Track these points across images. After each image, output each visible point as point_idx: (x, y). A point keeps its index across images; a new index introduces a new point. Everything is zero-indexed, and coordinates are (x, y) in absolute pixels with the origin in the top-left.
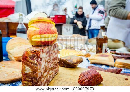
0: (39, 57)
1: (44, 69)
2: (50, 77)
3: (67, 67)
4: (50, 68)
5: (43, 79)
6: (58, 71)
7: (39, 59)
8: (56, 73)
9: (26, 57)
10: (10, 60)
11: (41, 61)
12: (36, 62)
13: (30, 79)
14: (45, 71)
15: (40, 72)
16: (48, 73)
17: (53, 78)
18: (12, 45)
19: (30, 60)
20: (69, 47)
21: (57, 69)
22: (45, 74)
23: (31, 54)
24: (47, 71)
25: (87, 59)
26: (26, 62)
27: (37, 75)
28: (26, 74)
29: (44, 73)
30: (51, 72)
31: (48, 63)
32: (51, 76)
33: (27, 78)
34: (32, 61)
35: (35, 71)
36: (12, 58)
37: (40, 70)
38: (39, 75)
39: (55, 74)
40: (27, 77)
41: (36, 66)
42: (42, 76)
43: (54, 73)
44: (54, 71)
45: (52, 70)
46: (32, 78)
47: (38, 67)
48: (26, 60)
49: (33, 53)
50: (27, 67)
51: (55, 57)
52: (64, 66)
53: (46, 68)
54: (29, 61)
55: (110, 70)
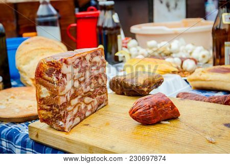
0: (59, 72)
1: (72, 92)
2: (86, 107)
3: (129, 95)
4: (85, 93)
5: (69, 108)
6: (107, 100)
7: (61, 75)
8: (102, 103)
9: (41, 73)
10: (25, 86)
11: (64, 79)
12: (55, 79)
13: (49, 107)
14: (74, 96)
15: (64, 95)
16: (82, 99)
17: (94, 112)
18: (25, 54)
19: (46, 77)
20: (160, 54)
21: (102, 96)
22: (75, 101)
23: (48, 68)
24: (79, 97)
25: (186, 80)
26: (41, 80)
27: (57, 100)
28: (43, 99)
29: (71, 99)
30: (87, 100)
31: (80, 83)
32: (89, 107)
33: (44, 106)
34: (50, 78)
35: (54, 94)
36: (27, 82)
37: (62, 93)
38: (62, 100)
39: (99, 106)
40: (44, 103)
41: (55, 86)
42: (68, 103)
43: (96, 103)
44: (95, 100)
45: (90, 96)
46: (51, 106)
47: (60, 88)
48: (41, 76)
49: (50, 65)
50: (43, 89)
51: (96, 73)
52: (123, 94)
53: (75, 92)
54: (45, 79)
55: (215, 98)
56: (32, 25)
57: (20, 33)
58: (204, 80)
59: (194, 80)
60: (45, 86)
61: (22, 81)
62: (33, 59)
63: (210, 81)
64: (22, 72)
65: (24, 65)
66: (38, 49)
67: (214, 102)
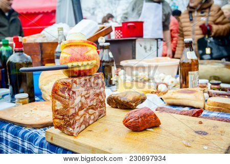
0: (70, 90)
1: (80, 105)
2: (90, 117)
3: (121, 108)
4: (89, 106)
5: (77, 118)
6: (105, 112)
7: (71, 92)
8: (102, 115)
9: (56, 90)
10: (45, 101)
11: (74, 95)
12: (67, 95)
13: (62, 117)
14: (81, 108)
15: (74, 108)
16: (87, 111)
17: (95, 121)
19: (60, 93)
21: (102, 109)
22: (81, 113)
23: (61, 86)
24: (85, 109)
25: (161, 98)
26: (56, 96)
27: (68, 111)
28: (57, 110)
29: (79, 111)
30: (91, 111)
31: (86, 98)
32: (92, 117)
33: (58, 116)
34: (63, 94)
35: (66, 107)
36: (47, 98)
37: (72, 106)
38: (72, 111)
39: (99, 116)
40: (58, 114)
41: (67, 100)
42: (76, 114)
43: (97, 114)
44: (97, 111)
45: (92, 109)
46: (64, 116)
47: (70, 102)
48: (56, 93)
49: (64, 84)
50: (58, 103)
51: (98, 91)
52: (117, 108)
53: (82, 104)
54: (59, 95)
55: (185, 111)
56: (52, 58)
57: (44, 63)
58: (175, 99)
59: (167, 98)
60: (59, 100)
61: (43, 98)
62: (51, 82)
63: (179, 99)
64: (43, 91)
65: (45, 85)
66: (56, 74)
67: (184, 114)
